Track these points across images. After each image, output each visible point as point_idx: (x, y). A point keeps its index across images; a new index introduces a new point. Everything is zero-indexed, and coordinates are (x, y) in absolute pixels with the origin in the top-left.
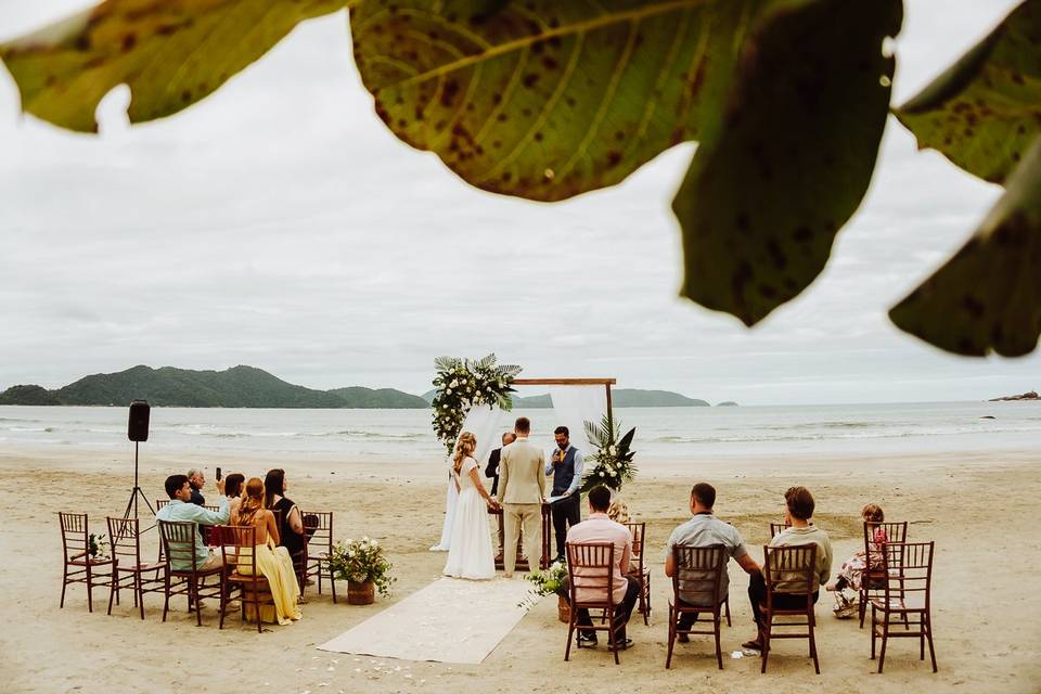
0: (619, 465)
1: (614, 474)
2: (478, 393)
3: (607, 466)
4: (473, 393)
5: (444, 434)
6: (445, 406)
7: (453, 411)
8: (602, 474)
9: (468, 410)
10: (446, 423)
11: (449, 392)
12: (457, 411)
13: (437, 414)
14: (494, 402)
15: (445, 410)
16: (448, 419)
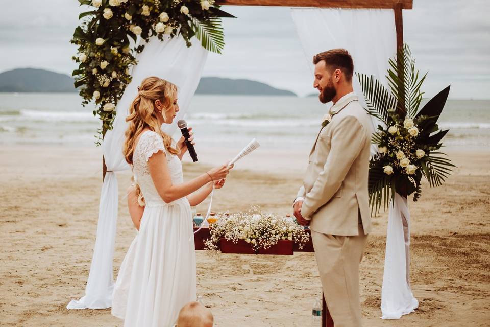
0: (420, 153)
1: (411, 168)
2: (164, 16)
3: (400, 155)
4: (155, 17)
5: (96, 94)
6: (100, 41)
7: (115, 50)
8: (388, 169)
9: (140, 49)
10: (101, 72)
11: (108, 14)
12: (120, 51)
13: (83, 57)
14: (191, 34)
15: (100, 48)
16: (104, 65)
